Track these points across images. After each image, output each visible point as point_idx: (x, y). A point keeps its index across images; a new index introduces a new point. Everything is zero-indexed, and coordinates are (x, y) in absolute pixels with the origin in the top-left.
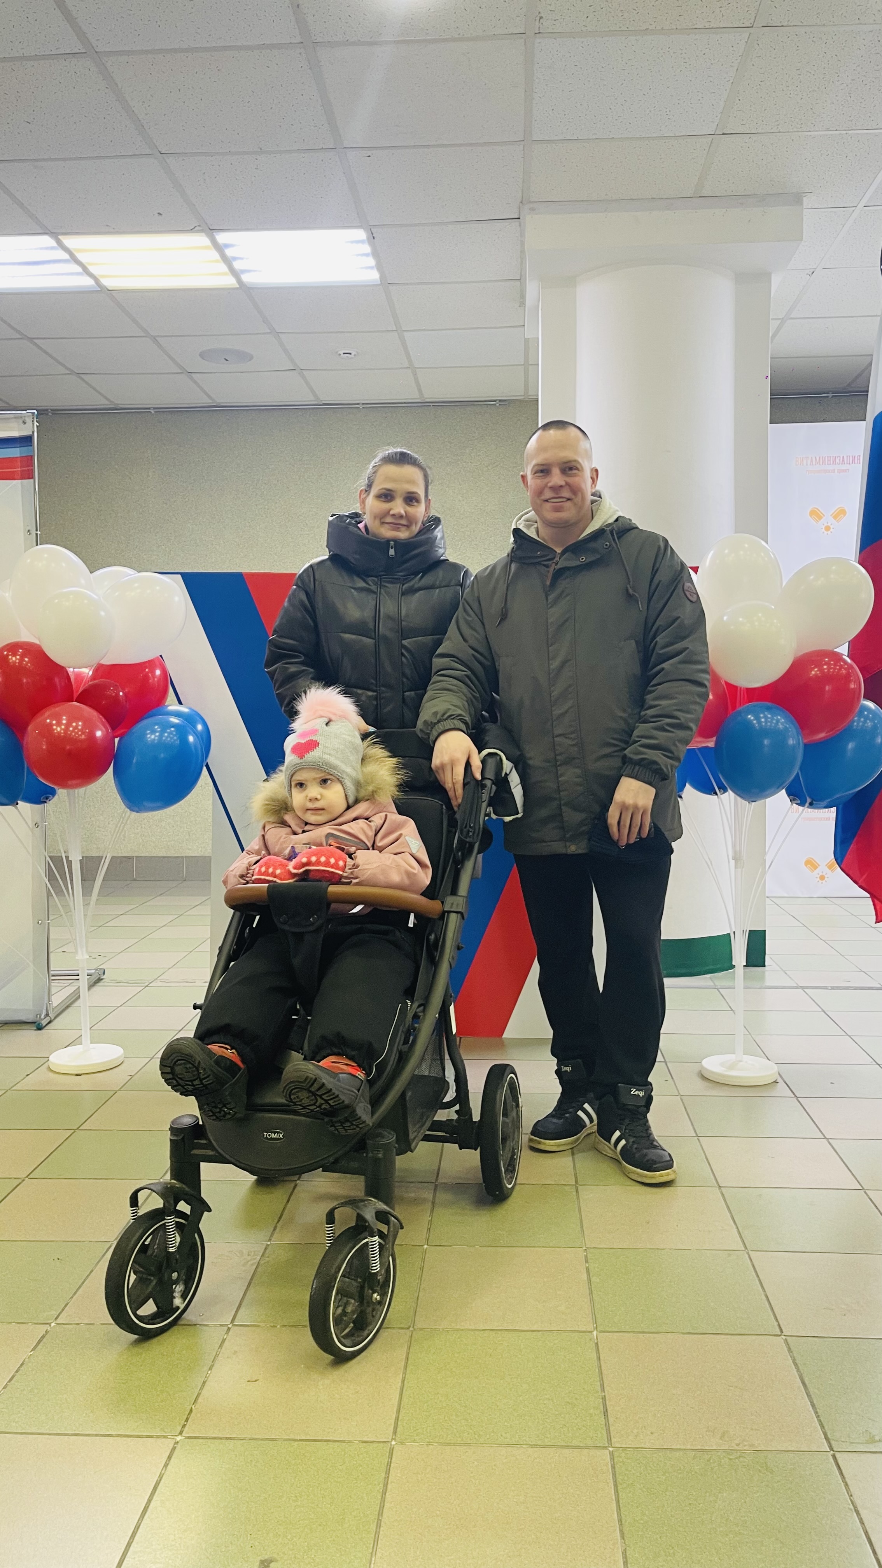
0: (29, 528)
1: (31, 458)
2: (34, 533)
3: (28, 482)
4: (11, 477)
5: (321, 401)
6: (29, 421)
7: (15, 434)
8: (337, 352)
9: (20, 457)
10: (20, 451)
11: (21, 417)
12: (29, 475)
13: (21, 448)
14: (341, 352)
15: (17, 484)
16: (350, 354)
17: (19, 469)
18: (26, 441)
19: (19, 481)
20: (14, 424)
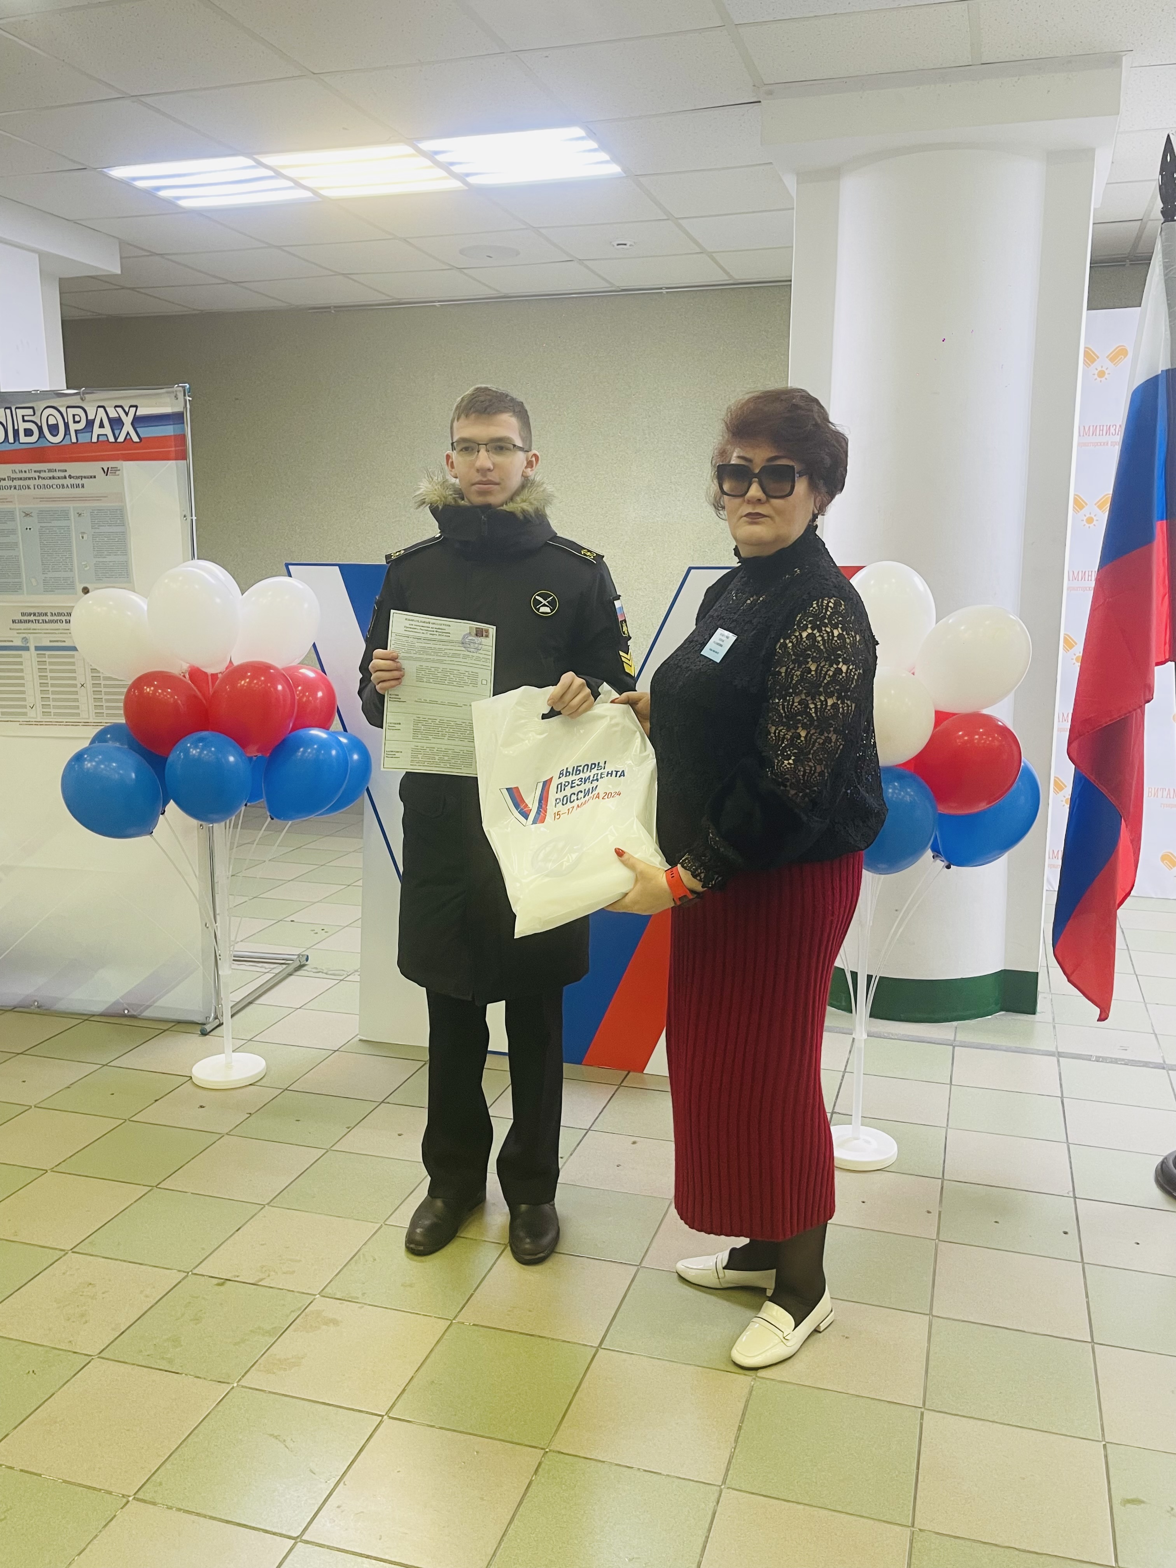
0: (184, 513)
1: (183, 437)
2: (189, 518)
3: (182, 463)
4: (165, 457)
5: (618, 287)
6: (181, 395)
7: (168, 410)
8: (611, 242)
9: (174, 435)
10: (174, 429)
11: (173, 392)
12: (182, 456)
13: (174, 426)
14: (615, 244)
15: (171, 465)
16: (625, 245)
17: (173, 449)
18: (177, 418)
19: (174, 462)
20: (167, 400)
